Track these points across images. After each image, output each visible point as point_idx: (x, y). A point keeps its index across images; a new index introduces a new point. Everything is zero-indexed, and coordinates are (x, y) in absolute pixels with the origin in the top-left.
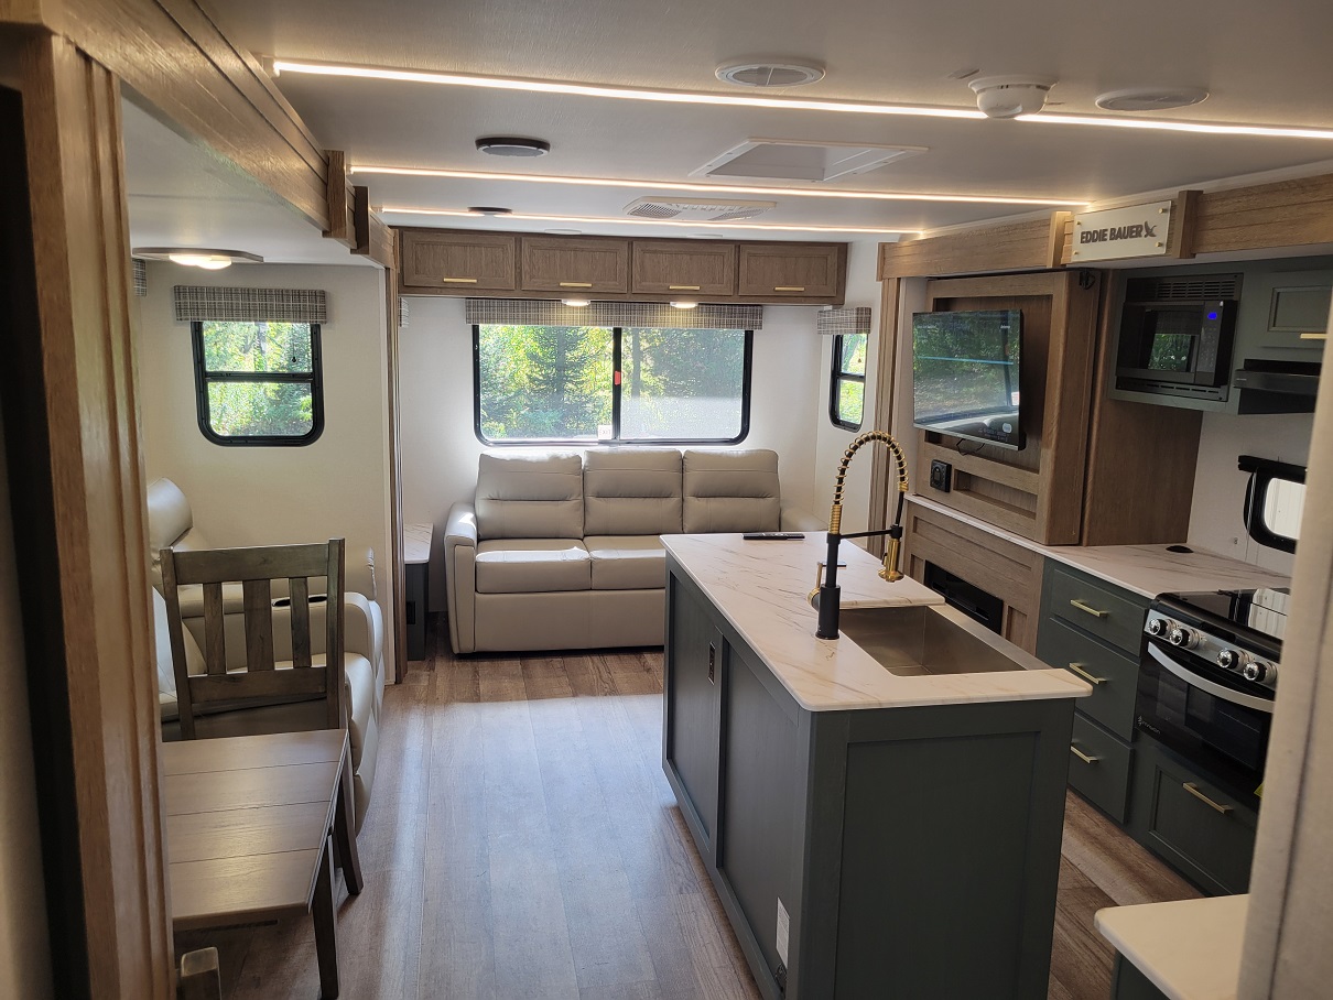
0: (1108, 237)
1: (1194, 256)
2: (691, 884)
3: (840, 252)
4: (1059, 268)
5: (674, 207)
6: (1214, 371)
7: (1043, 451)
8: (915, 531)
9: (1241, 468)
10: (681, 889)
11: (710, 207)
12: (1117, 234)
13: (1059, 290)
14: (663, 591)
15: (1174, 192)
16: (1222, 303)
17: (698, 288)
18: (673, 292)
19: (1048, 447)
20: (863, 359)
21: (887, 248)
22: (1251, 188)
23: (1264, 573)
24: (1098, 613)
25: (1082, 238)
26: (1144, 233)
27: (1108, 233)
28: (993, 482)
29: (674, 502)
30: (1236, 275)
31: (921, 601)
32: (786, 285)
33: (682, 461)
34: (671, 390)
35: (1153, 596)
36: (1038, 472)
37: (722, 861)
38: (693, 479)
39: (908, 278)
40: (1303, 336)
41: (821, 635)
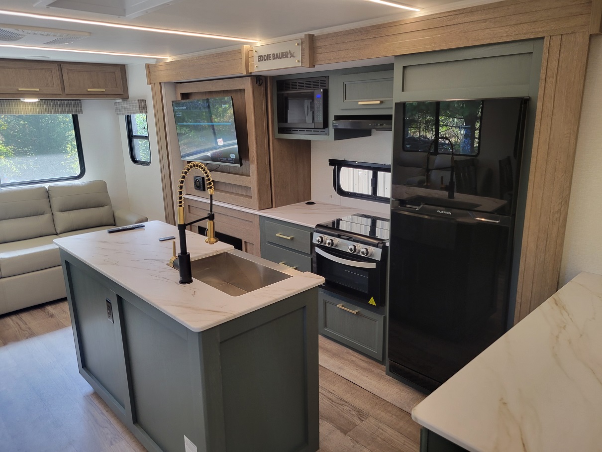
0: (272, 58)
1: (314, 66)
2: (117, 437)
3: (121, 70)
4: (249, 75)
5: (20, 32)
6: (322, 122)
7: (251, 166)
8: (189, 212)
9: (330, 164)
10: (111, 442)
11: (46, 33)
12: (276, 57)
13: (247, 86)
14: (61, 267)
15: (302, 35)
16: (322, 90)
17: (38, 90)
18: (21, 93)
19: (253, 164)
20: (146, 128)
21: (150, 66)
22: (338, 33)
23: (345, 208)
24: (289, 238)
25: (259, 59)
26: (289, 56)
27: (271, 56)
28: (226, 183)
29: (47, 217)
30: (326, 77)
31: (223, 250)
32: (94, 87)
33: (48, 193)
34: (17, 153)
35: (314, 226)
36: (250, 176)
37: (136, 419)
38: (56, 203)
39: (165, 83)
40: (360, 103)
41: (182, 282)
